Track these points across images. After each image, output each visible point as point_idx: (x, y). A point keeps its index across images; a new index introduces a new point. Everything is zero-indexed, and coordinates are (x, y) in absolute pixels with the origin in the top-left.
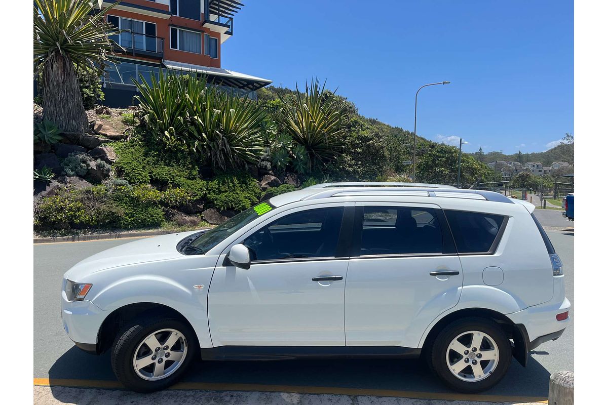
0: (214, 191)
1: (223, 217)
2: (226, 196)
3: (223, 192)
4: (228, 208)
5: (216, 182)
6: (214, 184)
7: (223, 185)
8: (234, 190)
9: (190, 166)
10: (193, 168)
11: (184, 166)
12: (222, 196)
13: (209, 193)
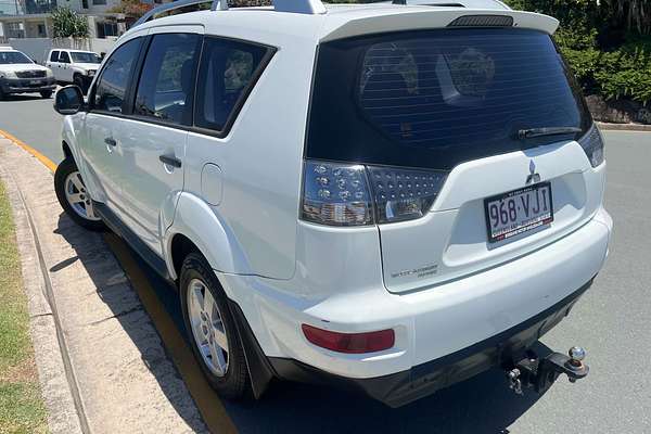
0: (608, 68)
1: (610, 109)
2: (625, 77)
3: (624, 70)
4: (622, 96)
5: (617, 53)
6: (611, 57)
7: (627, 58)
8: (643, 67)
9: (584, 28)
10: (588, 32)
11: (574, 29)
12: (618, 77)
13: (597, 71)
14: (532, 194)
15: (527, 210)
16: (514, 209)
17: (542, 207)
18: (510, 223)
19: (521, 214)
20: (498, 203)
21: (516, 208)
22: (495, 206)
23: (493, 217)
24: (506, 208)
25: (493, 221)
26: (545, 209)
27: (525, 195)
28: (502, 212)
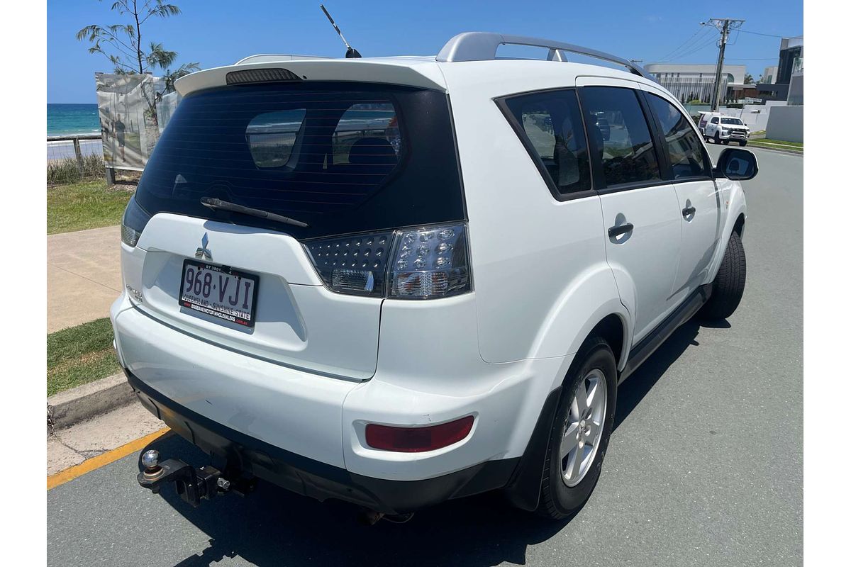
14: (233, 280)
15: (222, 294)
16: (209, 284)
17: (241, 301)
18: (201, 296)
19: (215, 294)
20: (195, 269)
21: (212, 285)
22: (191, 270)
23: (189, 281)
24: (201, 278)
25: (187, 285)
26: (245, 306)
27: (225, 276)
28: (198, 281)
